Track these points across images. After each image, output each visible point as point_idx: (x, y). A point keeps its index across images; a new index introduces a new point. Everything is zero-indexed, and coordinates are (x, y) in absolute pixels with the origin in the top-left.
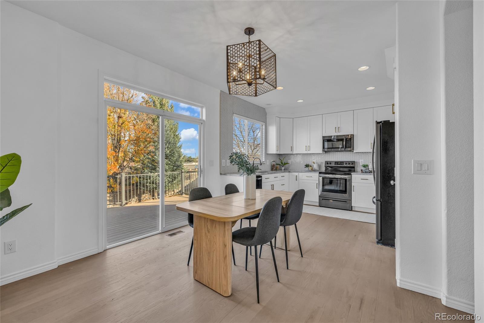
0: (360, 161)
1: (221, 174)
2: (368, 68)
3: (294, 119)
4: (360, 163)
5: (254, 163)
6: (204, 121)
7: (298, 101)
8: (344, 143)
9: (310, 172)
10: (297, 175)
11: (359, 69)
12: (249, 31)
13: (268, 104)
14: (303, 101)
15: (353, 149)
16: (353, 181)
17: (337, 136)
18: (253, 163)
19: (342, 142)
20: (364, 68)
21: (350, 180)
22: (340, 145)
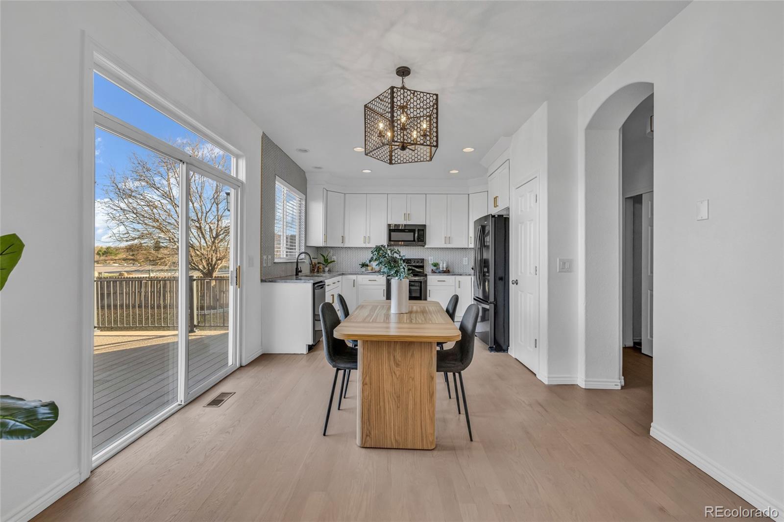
0: (430, 258)
1: (262, 281)
2: (473, 150)
3: (347, 195)
4: (429, 261)
5: (299, 261)
6: (242, 183)
7: (364, 171)
8: (416, 235)
9: (373, 274)
10: (355, 279)
11: (464, 150)
12: (403, 72)
13: (316, 168)
14: (370, 171)
15: (425, 244)
16: (428, 284)
17: (405, 225)
18: (296, 261)
19: (412, 233)
20: (468, 150)
21: (426, 281)
22: (409, 236)
